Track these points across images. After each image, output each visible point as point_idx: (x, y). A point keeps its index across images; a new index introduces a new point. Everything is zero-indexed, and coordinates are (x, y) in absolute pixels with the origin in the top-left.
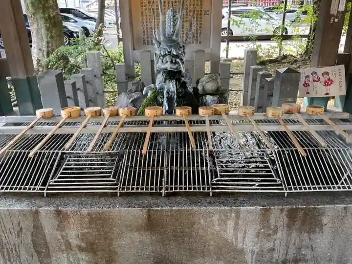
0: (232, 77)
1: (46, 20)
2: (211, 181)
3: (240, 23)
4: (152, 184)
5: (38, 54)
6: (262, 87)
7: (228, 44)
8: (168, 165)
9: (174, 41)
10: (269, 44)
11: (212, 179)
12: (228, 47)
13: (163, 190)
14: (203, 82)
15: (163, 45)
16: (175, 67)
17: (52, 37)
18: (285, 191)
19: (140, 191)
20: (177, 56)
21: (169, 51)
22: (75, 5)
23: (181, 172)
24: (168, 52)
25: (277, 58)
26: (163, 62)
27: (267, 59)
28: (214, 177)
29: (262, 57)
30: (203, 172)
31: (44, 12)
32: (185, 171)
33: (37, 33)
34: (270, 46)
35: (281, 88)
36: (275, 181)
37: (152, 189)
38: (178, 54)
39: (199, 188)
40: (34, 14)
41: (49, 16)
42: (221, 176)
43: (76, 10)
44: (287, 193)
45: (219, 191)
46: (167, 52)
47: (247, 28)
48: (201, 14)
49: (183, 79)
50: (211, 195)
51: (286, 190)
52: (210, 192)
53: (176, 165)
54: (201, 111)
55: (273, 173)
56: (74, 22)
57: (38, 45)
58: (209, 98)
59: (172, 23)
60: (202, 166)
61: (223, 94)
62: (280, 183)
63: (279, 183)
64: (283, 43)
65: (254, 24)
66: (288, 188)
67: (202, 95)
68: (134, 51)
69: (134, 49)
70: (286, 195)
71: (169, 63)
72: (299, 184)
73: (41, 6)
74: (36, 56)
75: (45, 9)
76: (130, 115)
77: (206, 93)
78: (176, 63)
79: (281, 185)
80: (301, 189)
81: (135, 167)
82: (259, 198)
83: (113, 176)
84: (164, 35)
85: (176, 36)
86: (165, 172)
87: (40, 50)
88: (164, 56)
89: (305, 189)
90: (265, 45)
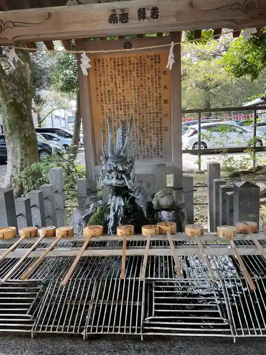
0: (196, 190)
1: (22, 140)
2: (144, 320)
3: (209, 137)
4: (72, 324)
5: (12, 171)
6: (224, 202)
7: (200, 157)
8: (95, 299)
9: (121, 157)
10: (242, 156)
11: (145, 317)
12: (200, 160)
13: (84, 331)
14: (157, 197)
15: (110, 162)
16: (121, 183)
17: (26, 155)
18: (233, 336)
19: (56, 332)
20: (124, 172)
21: (115, 166)
22: (61, 125)
23: (109, 307)
24: (114, 168)
25: (251, 170)
26: (109, 178)
27: (240, 170)
28: (148, 315)
29: (236, 168)
30: (135, 307)
31: (20, 132)
32: (114, 306)
33: (13, 152)
34: (243, 158)
35: (239, 203)
36: (222, 321)
37: (71, 330)
38: (124, 169)
39: (128, 330)
40: (11, 134)
41: (25, 135)
42: (157, 314)
43: (60, 129)
44: (236, 338)
45: (152, 334)
46: (112, 168)
47: (217, 142)
48: (161, 131)
49: (132, 195)
50: (142, 340)
51: (235, 334)
52: (140, 336)
53: (105, 298)
54: (145, 230)
55: (219, 311)
56: (56, 140)
57: (13, 162)
58: (164, 214)
59: (121, 140)
60: (135, 300)
61: (181, 209)
62: (227, 323)
63: (225, 324)
64: (256, 155)
65: (224, 138)
66: (237, 331)
67: (158, 210)
68: (97, 167)
69: (96, 165)
70: (235, 341)
71: (115, 178)
72: (251, 326)
73: (17, 127)
74: (10, 172)
75: (21, 130)
76: (66, 236)
77: (161, 209)
78: (122, 178)
79: (228, 327)
80: (252, 333)
81: (57, 300)
82: (201, 344)
83: (30, 312)
84: (112, 152)
85: (124, 153)
86: (91, 307)
87: (14, 166)
88: (110, 172)
89: (258, 332)
90: (237, 157)
